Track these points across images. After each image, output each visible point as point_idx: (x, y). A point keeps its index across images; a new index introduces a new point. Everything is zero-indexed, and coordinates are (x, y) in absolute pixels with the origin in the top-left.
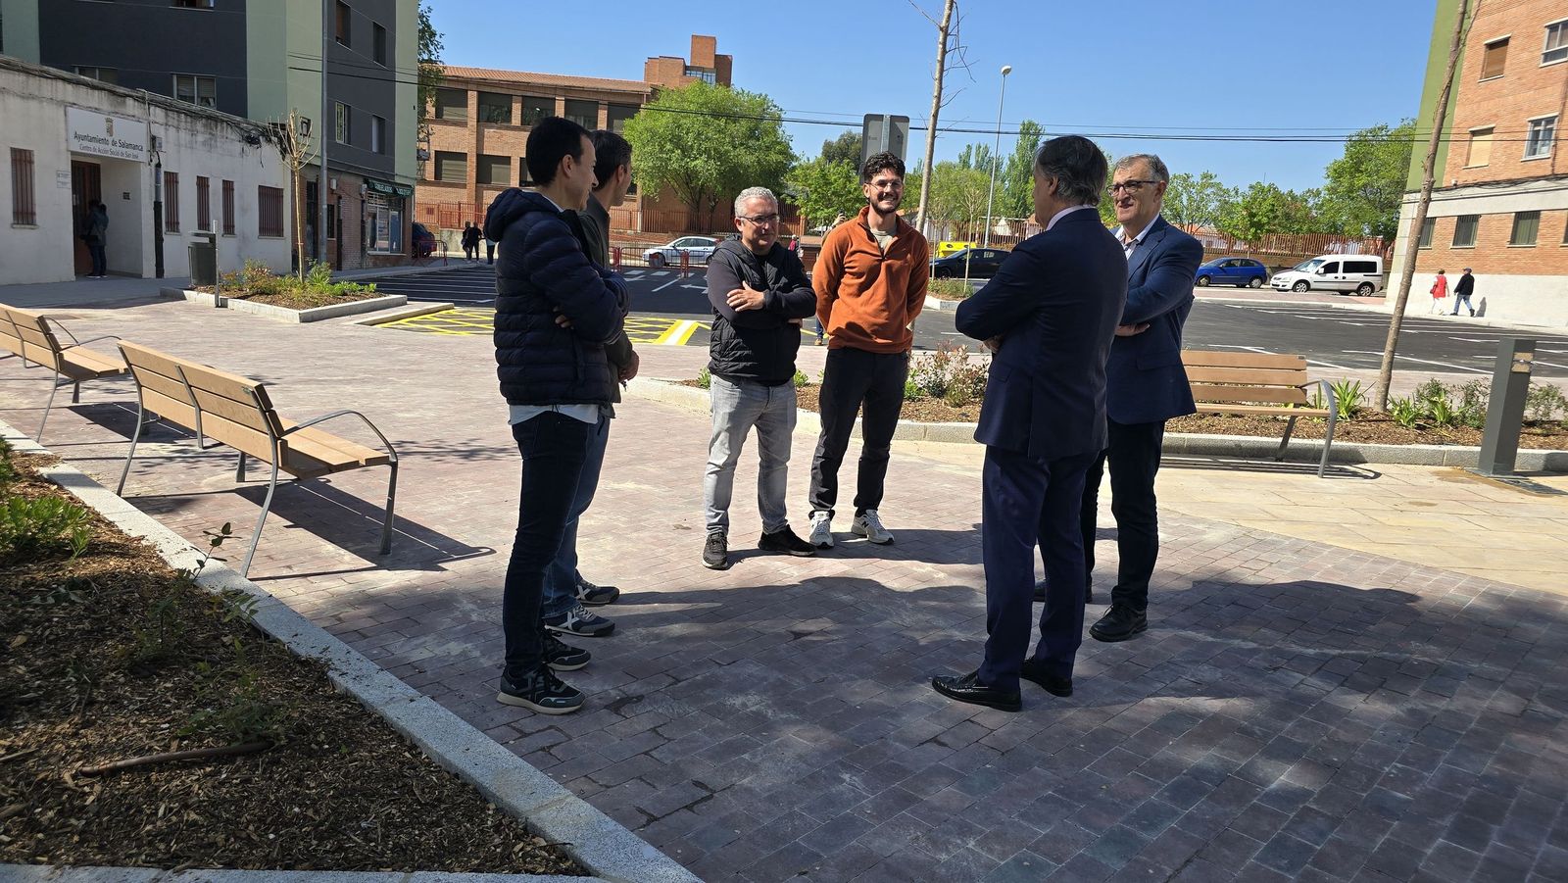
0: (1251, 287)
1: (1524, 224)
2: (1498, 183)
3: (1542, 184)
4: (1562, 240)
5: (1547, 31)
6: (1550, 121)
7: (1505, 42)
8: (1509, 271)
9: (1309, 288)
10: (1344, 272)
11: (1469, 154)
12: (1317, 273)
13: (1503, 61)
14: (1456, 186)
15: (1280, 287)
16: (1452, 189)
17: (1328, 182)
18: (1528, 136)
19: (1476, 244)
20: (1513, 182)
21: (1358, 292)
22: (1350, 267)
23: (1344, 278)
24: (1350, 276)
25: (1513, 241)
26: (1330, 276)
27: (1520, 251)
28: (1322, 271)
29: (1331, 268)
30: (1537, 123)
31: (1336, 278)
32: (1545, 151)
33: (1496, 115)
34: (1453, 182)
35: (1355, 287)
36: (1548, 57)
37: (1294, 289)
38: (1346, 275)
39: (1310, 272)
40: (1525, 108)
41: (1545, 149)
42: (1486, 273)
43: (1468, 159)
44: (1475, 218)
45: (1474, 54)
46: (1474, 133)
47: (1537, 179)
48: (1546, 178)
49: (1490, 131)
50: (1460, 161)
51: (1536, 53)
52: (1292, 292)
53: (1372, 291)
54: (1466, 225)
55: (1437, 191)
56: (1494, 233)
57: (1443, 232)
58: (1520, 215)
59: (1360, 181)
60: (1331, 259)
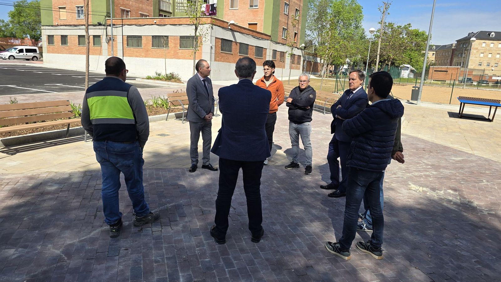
1: (81, 39)
2: (71, 25)
3: (83, 27)
4: (93, 45)
6: (82, 7)
8: (80, 53)
9: (15, 58)
10: (26, 52)
11: (59, 15)
12: (16, 53)
14: (58, 25)
15: (3, 58)
16: (57, 26)
17: (10, 18)
18: (77, 12)
19: (68, 44)
20: (75, 26)
21: (32, 59)
22: (28, 51)
23: (26, 54)
24: (29, 54)
25: (79, 44)
26: (21, 54)
27: (82, 48)
28: (18, 52)
29: (21, 51)
30: (78, 7)
31: (24, 54)
32: (82, 17)
33: (65, 3)
34: (57, 24)
35: (31, 57)
37: (9, 58)
38: (27, 53)
39: (13, 52)
40: (74, 2)
41: (82, 16)
42: (73, 54)
43: (60, 17)
44: (66, 36)
46: (60, 8)
47: (82, 25)
48: (84, 25)
49: (64, 8)
50: (57, 17)
52: (8, 60)
53: (37, 59)
54: (64, 38)
55: (52, 26)
56: (73, 41)
57: (57, 40)
58: (79, 36)
59: (22, 19)
60: (20, 48)
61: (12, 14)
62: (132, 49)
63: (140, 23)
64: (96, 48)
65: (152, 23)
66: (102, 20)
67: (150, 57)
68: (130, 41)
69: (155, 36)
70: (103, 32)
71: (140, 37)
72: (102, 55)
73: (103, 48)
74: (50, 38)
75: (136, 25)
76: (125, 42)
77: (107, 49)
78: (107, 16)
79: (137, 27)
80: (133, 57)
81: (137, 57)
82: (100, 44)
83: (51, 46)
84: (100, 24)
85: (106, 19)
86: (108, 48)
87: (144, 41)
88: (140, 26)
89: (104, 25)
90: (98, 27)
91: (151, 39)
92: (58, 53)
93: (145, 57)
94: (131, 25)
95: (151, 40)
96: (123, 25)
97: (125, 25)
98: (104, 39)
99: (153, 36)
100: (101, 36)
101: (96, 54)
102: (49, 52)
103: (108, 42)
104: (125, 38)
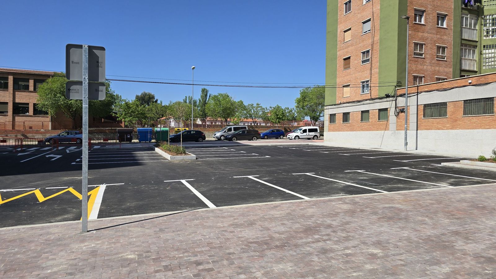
0: (280, 138)
1: (364, 114)
2: (354, 102)
3: (368, 102)
5: (362, 54)
6: (367, 81)
7: (349, 58)
8: (362, 130)
9: (299, 138)
11: (343, 93)
13: (349, 64)
14: (341, 104)
15: (290, 138)
16: (339, 104)
18: (361, 86)
19: (350, 121)
20: (359, 101)
21: (313, 138)
22: (310, 131)
23: (309, 134)
24: (311, 133)
25: (362, 120)
26: (305, 134)
27: (364, 123)
28: (302, 132)
29: (305, 131)
30: (363, 82)
31: (307, 134)
33: (350, 81)
34: (340, 102)
36: (363, 62)
37: (295, 139)
38: (309, 133)
39: (299, 133)
40: (359, 78)
41: (367, 91)
42: (355, 131)
43: (343, 95)
44: (348, 113)
45: (340, 63)
46: (344, 86)
47: (366, 100)
48: (369, 100)
49: (348, 86)
50: (341, 95)
51: (359, 61)
52: (294, 140)
53: (317, 138)
54: (346, 116)
55: (335, 105)
56: (355, 118)
57: (339, 119)
58: (363, 112)
59: (306, 104)
60: (304, 128)
61: (298, 101)
62: (431, 120)
63: (444, 87)
64: (381, 123)
65: (464, 84)
66: (391, 91)
67: (460, 128)
68: (428, 111)
69: (470, 100)
70: (391, 104)
71: (444, 104)
72: (389, 130)
73: (390, 123)
74: (332, 117)
75: (438, 90)
76: (421, 113)
77: (395, 122)
78: (397, 86)
79: (440, 92)
80: (431, 129)
81: (439, 129)
82: (387, 118)
83: (333, 125)
84: (388, 96)
85: (396, 89)
86: (397, 122)
87: (450, 109)
88: (445, 90)
89: (393, 97)
90: (385, 100)
91: (463, 105)
92: (339, 131)
93: (451, 129)
94: (430, 91)
95: (463, 107)
96: (418, 93)
97: (421, 92)
98: (392, 112)
99: (465, 101)
100: (388, 109)
101: (381, 130)
102: (330, 130)
103: (397, 115)
104: (421, 108)
